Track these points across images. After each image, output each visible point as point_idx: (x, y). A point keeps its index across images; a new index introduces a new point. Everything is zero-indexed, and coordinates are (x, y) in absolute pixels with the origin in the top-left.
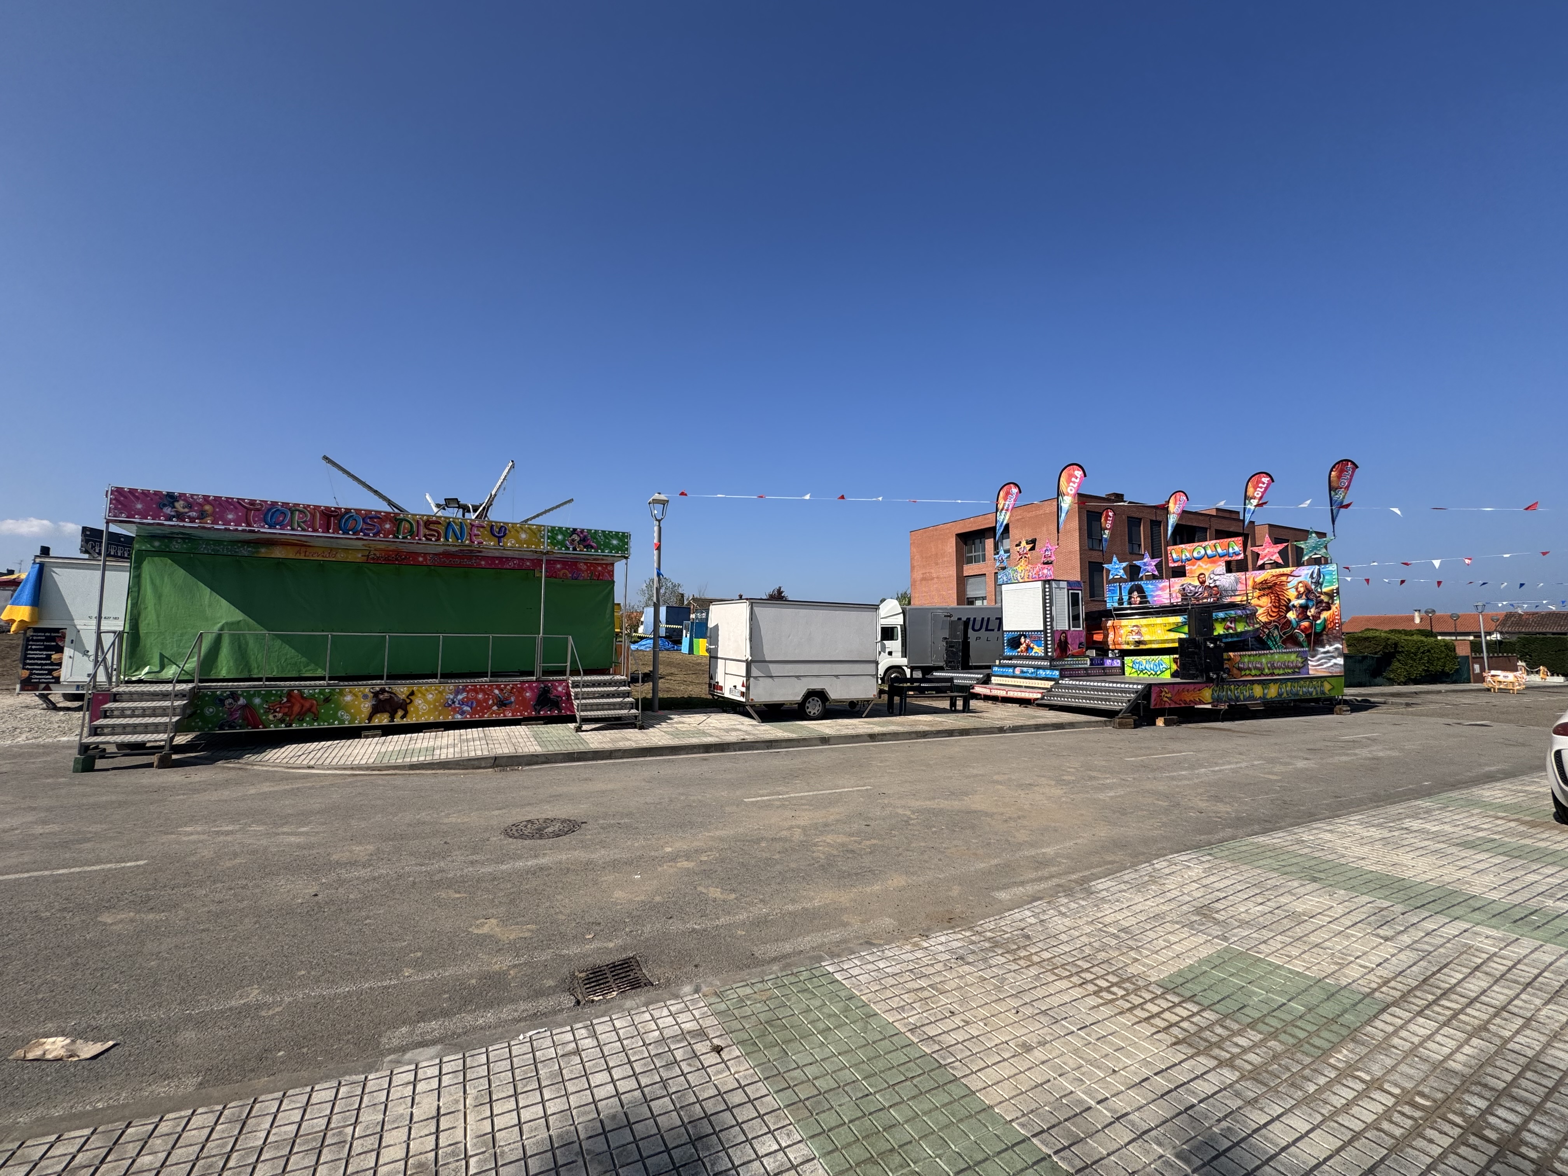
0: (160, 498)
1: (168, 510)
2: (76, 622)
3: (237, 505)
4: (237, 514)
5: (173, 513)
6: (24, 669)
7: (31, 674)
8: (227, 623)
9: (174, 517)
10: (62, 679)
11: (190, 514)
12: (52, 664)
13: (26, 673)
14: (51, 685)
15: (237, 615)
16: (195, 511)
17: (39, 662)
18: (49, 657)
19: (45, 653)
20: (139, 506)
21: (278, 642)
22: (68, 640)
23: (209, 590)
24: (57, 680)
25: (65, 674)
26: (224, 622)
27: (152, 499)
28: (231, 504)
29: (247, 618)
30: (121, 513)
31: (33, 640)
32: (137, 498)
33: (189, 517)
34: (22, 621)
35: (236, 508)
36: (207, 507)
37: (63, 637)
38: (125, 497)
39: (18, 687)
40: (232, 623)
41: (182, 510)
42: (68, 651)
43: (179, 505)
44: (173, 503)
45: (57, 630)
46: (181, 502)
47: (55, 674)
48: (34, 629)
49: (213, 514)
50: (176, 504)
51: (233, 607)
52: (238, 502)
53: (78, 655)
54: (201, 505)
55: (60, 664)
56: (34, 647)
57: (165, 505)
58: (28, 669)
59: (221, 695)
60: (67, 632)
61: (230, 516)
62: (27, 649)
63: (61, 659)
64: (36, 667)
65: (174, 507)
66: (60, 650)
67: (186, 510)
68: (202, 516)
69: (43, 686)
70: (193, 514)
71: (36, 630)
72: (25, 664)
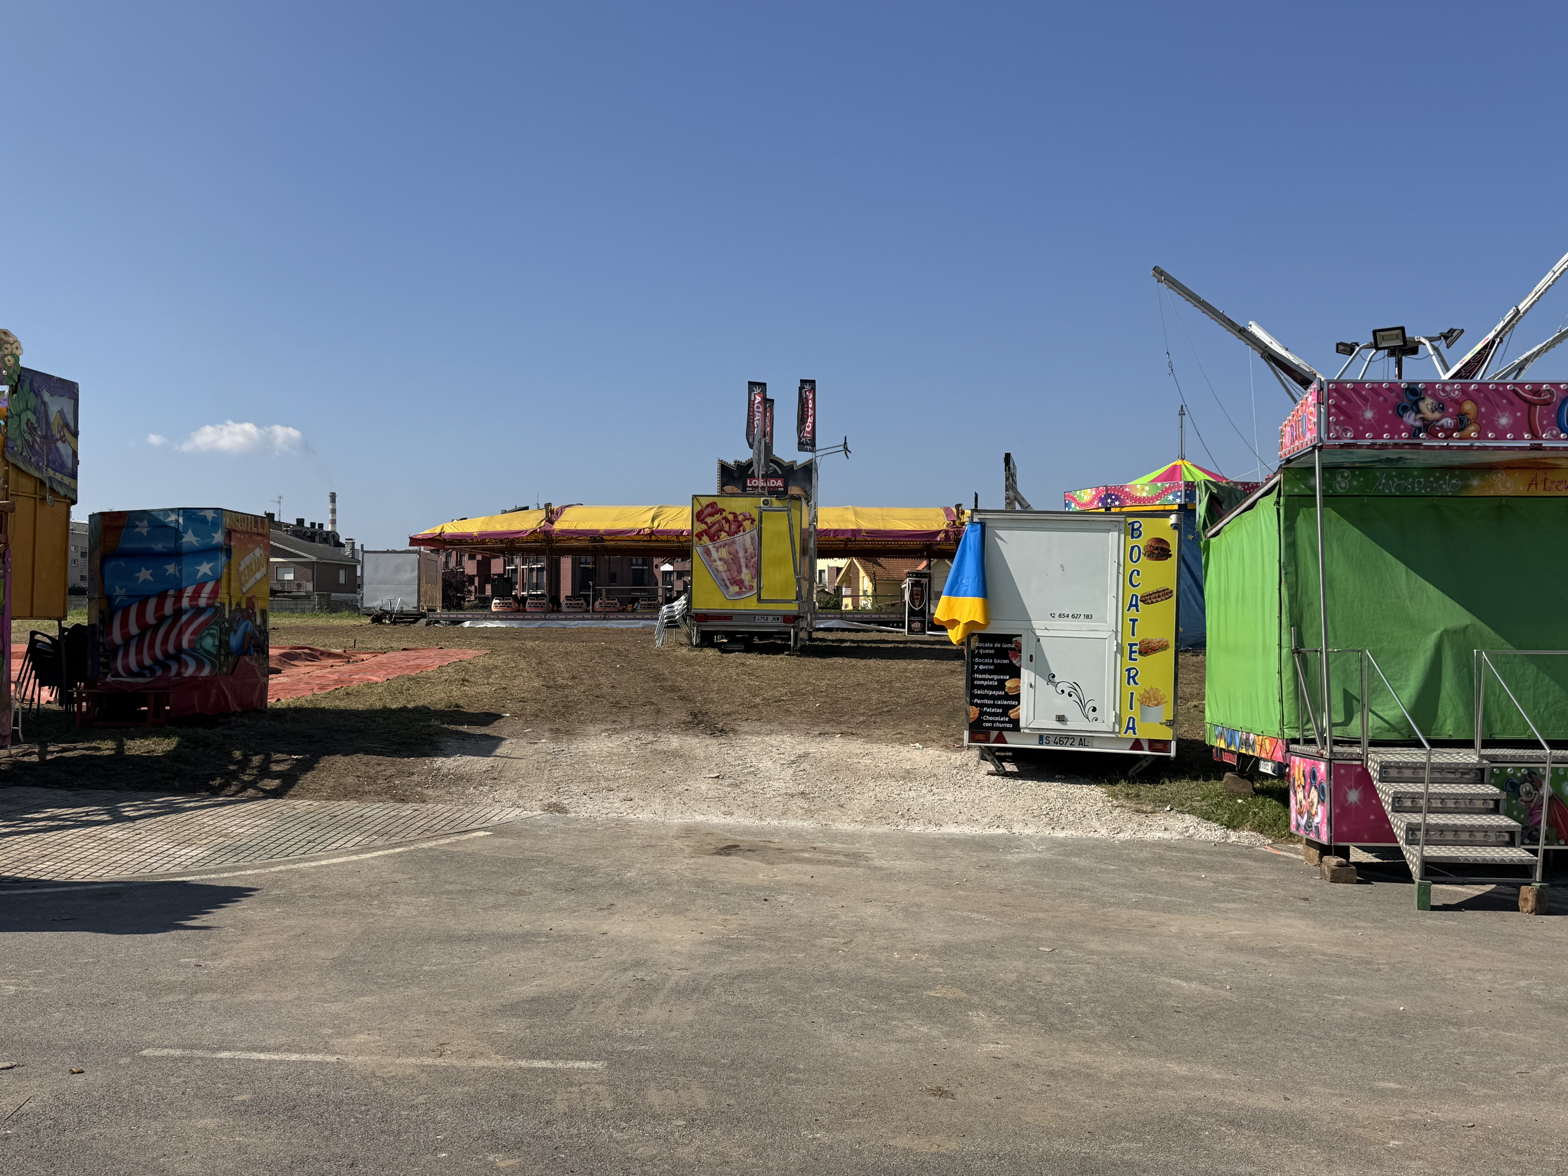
0: (1398, 396)
1: (1410, 419)
2: (1035, 624)
3: (1512, 396)
4: (1512, 413)
5: (1418, 424)
6: (972, 704)
7: (982, 713)
8: (1446, 632)
9: (1420, 430)
10: (1022, 724)
11: (1443, 421)
12: (1007, 697)
13: (974, 712)
14: (1004, 733)
15: (1460, 617)
16: (1451, 416)
17: (990, 693)
18: (1001, 685)
19: (996, 677)
20: (1369, 415)
21: (1531, 670)
22: (1025, 655)
23: (1403, 566)
24: (1015, 725)
25: (1025, 713)
26: (1442, 629)
27: (1386, 400)
28: (1502, 395)
29: (1475, 620)
30: (1345, 430)
31: (980, 656)
32: (1365, 399)
33: (1443, 429)
34: (971, 624)
35: (1511, 403)
36: (1468, 407)
37: (1018, 650)
38: (1349, 400)
39: (966, 734)
40: (1455, 632)
41: (1430, 416)
42: (1026, 676)
43: (1426, 405)
44: (1416, 403)
45: (1008, 638)
46: (1429, 400)
47: (1012, 714)
48: (980, 635)
49: (1477, 420)
50: (1423, 405)
51: (1448, 600)
52: (1514, 391)
53: (1041, 682)
54: (1458, 403)
55: (1017, 698)
56: (981, 667)
57: (1405, 409)
58: (976, 705)
59: (1514, 775)
60: (1024, 641)
61: (1504, 421)
62: (974, 672)
63: (1018, 688)
64: (986, 701)
65: (1418, 411)
66: (1015, 673)
67: (1437, 415)
68: (1461, 424)
69: (994, 734)
70: (1448, 422)
71: (984, 638)
72: (973, 696)
